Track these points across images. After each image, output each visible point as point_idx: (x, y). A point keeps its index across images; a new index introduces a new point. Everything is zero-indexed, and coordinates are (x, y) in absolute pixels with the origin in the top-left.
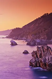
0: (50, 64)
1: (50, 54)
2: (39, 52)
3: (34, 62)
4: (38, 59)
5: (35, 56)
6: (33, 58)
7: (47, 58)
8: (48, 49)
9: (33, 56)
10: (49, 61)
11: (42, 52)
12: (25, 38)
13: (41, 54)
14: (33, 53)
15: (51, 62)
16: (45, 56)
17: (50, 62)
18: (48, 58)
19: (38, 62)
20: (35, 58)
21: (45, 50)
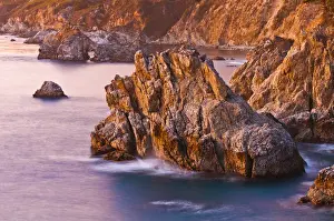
0: (206, 141)
1: (210, 91)
2: (148, 83)
3: (120, 134)
4: (143, 117)
5: (126, 101)
6: (113, 114)
7: (191, 111)
8: (199, 66)
9: (112, 101)
10: (201, 129)
11: (163, 82)
12: (21, 27)
13: (159, 93)
14: (112, 87)
15: (213, 135)
16: (179, 100)
17: (208, 131)
18: (196, 111)
19: (142, 133)
20: (127, 115)
21: (179, 71)
